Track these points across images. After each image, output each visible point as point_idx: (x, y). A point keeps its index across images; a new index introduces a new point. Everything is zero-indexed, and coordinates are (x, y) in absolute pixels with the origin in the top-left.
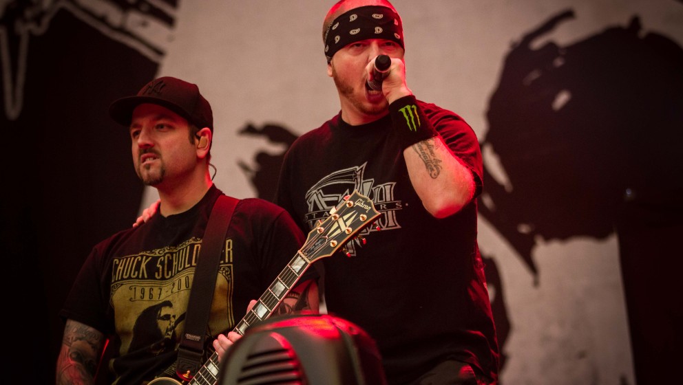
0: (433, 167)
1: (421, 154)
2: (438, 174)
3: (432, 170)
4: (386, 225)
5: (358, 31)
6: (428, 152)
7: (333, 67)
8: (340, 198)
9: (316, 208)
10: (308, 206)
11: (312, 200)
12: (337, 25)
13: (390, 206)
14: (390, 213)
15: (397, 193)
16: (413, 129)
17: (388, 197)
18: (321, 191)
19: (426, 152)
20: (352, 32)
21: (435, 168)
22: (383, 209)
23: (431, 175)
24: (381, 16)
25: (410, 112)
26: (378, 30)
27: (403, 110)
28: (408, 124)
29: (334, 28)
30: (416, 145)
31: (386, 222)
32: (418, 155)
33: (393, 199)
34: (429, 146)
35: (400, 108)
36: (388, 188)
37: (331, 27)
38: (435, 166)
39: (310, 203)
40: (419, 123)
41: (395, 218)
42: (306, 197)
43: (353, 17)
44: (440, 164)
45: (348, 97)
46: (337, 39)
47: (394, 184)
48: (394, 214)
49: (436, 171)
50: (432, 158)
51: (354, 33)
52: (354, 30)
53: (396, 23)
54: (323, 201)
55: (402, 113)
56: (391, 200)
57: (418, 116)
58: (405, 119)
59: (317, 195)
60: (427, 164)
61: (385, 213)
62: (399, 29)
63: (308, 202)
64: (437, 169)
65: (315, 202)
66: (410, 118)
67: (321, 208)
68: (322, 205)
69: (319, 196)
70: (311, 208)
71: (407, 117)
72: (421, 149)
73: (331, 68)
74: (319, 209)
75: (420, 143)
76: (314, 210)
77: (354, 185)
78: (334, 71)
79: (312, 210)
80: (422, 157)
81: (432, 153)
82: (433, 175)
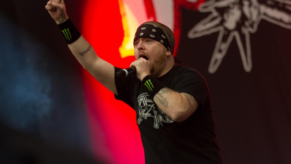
1: (158, 100)
2: (167, 105)
3: (164, 104)
9: (142, 104)
10: (139, 103)
11: (141, 100)
16: (151, 90)
18: (146, 97)
19: (159, 98)
21: (165, 103)
25: (148, 83)
28: (149, 89)
34: (160, 95)
38: (165, 102)
39: (140, 101)
40: (153, 87)
42: (138, 98)
44: (167, 100)
49: (166, 104)
50: (163, 99)
54: (146, 102)
57: (151, 84)
59: (143, 98)
60: (162, 103)
63: (138, 101)
64: (166, 102)
65: (142, 101)
66: (149, 86)
67: (145, 105)
69: (145, 99)
70: (140, 104)
72: (157, 97)
74: (143, 105)
76: (141, 105)
79: (140, 105)
81: (162, 97)
82: (165, 106)
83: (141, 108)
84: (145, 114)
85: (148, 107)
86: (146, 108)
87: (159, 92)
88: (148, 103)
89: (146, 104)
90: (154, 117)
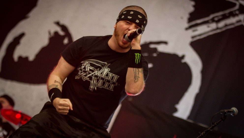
0: (137, 78)
2: (137, 82)
3: (136, 79)
4: (109, 88)
5: (131, 18)
6: (137, 73)
7: (117, 25)
8: (95, 70)
9: (85, 68)
12: (125, 12)
13: (114, 83)
14: (112, 85)
15: (118, 80)
16: (136, 63)
17: (115, 80)
18: (89, 63)
20: (129, 17)
21: (137, 79)
22: (111, 83)
23: (134, 81)
24: (141, 17)
25: (138, 56)
26: (137, 21)
27: (136, 54)
28: (136, 60)
29: (124, 13)
30: (135, 69)
31: (110, 87)
32: (134, 72)
33: (116, 81)
34: (138, 71)
35: (136, 53)
36: (116, 77)
37: (123, 12)
39: (83, 65)
40: (139, 62)
41: (113, 87)
43: (132, 13)
44: (139, 79)
45: (116, 37)
46: (123, 17)
47: (119, 77)
48: (114, 86)
49: (136, 81)
50: (138, 75)
51: (129, 18)
52: (130, 17)
53: (145, 22)
54: (89, 68)
55: (135, 55)
56: (115, 82)
57: (140, 59)
58: (135, 58)
59: (87, 64)
60: (135, 77)
61: (111, 85)
62: (145, 25)
64: (138, 80)
65: (85, 66)
66: (137, 58)
68: (88, 69)
70: (83, 67)
71: (136, 58)
72: (136, 71)
73: (116, 25)
74: (85, 69)
75: (136, 69)
77: (102, 68)
78: (116, 27)
80: (135, 73)
82: (135, 81)
83: (82, 71)
84: (84, 77)
85: (89, 73)
86: (87, 73)
87: (139, 69)
88: (90, 70)
89: (88, 70)
90: (91, 82)
